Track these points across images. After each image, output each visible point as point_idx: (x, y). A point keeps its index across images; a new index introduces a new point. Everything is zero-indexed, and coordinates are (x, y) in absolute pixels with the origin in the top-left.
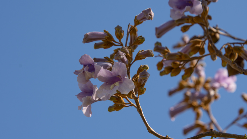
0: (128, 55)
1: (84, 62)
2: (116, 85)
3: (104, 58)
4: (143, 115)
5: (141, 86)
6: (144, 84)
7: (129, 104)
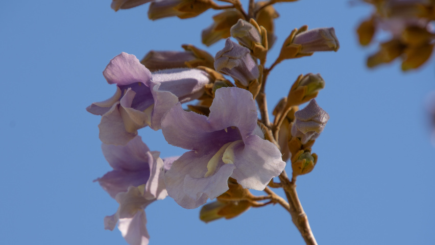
0: (257, 48)
1: (117, 77)
2: (224, 160)
3: (182, 50)
4: (312, 235)
5: (302, 147)
6: (311, 142)
7: (265, 198)
